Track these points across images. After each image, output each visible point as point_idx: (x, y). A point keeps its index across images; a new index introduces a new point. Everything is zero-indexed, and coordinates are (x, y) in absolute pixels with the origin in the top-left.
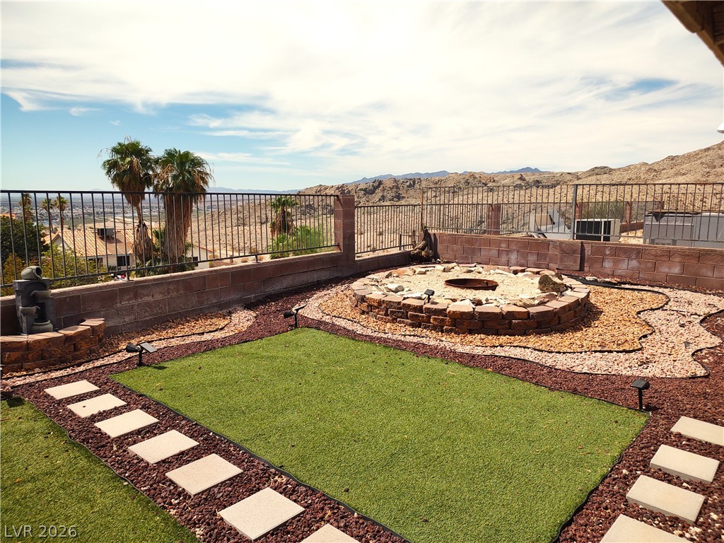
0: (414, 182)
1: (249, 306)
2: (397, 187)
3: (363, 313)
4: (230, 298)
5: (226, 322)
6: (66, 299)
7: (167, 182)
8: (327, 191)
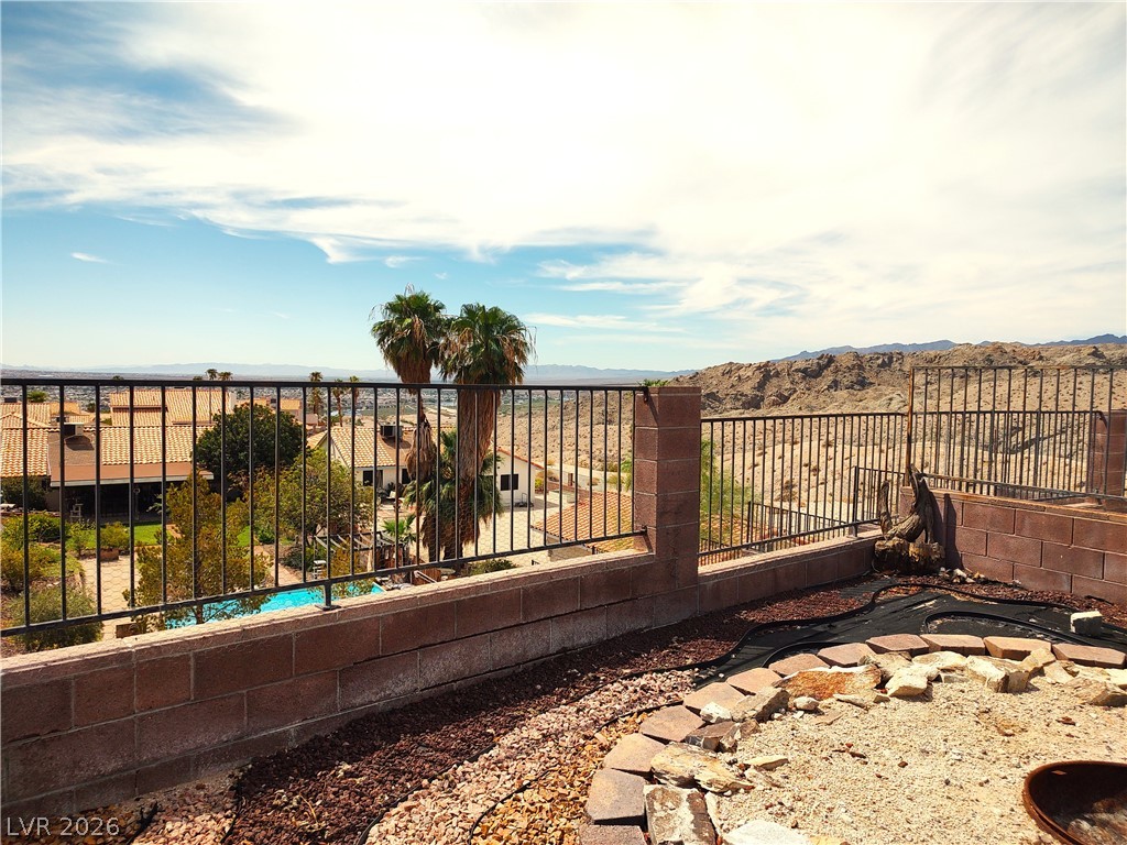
0: (891, 358)
2: (861, 367)
4: (190, 744)
7: (461, 357)
8: (741, 372)
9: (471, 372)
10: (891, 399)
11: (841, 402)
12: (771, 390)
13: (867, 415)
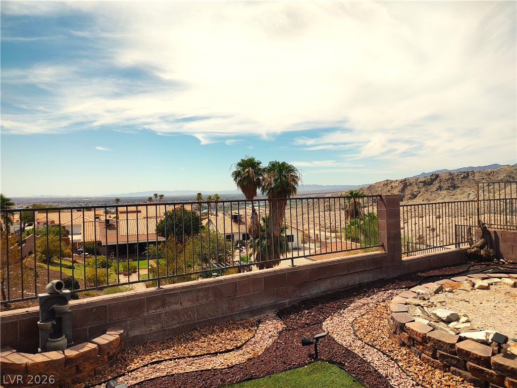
0: (468, 174)
1: (282, 314)
2: (453, 179)
3: (403, 345)
4: (263, 303)
5: (251, 335)
6: (92, 309)
7: (270, 184)
8: (393, 184)
9: (274, 191)
10: (469, 194)
11: (444, 196)
12: (408, 192)
13: (458, 202)
